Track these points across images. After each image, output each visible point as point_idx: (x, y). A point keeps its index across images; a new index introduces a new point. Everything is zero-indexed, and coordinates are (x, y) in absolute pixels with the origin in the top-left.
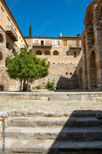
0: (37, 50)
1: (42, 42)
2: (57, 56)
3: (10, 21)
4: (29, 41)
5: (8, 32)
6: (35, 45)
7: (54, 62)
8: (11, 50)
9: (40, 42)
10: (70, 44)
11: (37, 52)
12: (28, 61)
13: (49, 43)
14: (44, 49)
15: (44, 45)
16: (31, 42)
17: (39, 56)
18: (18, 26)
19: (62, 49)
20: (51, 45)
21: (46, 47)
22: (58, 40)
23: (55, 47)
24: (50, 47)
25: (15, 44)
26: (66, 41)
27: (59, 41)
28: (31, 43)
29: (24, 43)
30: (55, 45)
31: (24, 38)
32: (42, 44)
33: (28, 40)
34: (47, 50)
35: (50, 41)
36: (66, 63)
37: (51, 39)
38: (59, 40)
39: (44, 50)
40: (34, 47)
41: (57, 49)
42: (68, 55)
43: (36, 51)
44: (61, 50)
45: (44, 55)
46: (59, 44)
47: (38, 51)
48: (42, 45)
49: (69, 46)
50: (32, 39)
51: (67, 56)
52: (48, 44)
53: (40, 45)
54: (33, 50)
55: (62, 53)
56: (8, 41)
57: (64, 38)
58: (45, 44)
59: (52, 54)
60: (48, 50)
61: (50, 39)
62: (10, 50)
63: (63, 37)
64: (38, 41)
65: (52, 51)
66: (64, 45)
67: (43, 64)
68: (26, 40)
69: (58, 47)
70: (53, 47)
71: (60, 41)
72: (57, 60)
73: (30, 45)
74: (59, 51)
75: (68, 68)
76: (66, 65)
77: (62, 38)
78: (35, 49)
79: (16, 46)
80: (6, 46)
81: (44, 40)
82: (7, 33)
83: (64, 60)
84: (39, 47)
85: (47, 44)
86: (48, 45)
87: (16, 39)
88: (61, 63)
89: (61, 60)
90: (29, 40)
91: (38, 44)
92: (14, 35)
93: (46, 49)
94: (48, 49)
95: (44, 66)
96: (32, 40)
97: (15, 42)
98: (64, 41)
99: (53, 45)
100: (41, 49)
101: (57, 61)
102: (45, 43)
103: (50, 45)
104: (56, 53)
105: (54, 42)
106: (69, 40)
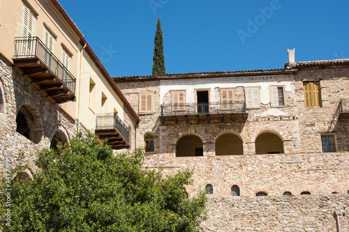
0: (181, 134)
1: (203, 96)
2: (276, 156)
3: (36, 15)
4: (143, 97)
5: (23, 65)
6: (169, 112)
7: (261, 188)
8: (45, 143)
9: (191, 98)
10: (336, 97)
11: (179, 143)
12: (94, 188)
13: (234, 99)
14: (213, 127)
15: (211, 112)
16: (149, 98)
17: (187, 162)
18: (79, 34)
19: (296, 122)
20: (244, 108)
21: (223, 119)
22: (275, 83)
23: (265, 114)
24: (240, 118)
25: (62, 111)
26: (317, 82)
27: (281, 89)
28: (149, 104)
29: (113, 104)
30: (263, 107)
31: (116, 84)
32: (203, 105)
33: (139, 90)
34: (225, 131)
35: (240, 92)
36: (325, 188)
37: (242, 81)
38: (281, 84)
39: (214, 134)
40: (164, 120)
41: (273, 127)
42: (335, 151)
43: (175, 141)
44: (296, 126)
45: (213, 153)
46: (282, 101)
47: (185, 138)
48: (199, 109)
49: (335, 106)
50: (158, 85)
51: (329, 155)
52: (231, 103)
53: (194, 110)
54: (162, 134)
55: (298, 142)
56: (27, 103)
57: (304, 73)
58: (219, 106)
59: (249, 147)
60: (232, 131)
61: (237, 81)
62: (36, 141)
63: (300, 68)
64: (182, 94)
65: (249, 134)
66: (309, 103)
67: (172, 201)
68: (124, 91)
69: (278, 113)
70: (252, 115)
71: (289, 86)
72: (277, 176)
73: (147, 111)
74: (283, 134)
75: (335, 215)
76: (323, 201)
77: (297, 72)
78: (170, 130)
79: (72, 121)
80: (15, 125)
81: (212, 87)
82: (22, 69)
83: (313, 174)
84: (187, 119)
85: (225, 103)
86: (228, 109)
87: (65, 90)
88: (296, 192)
89: (298, 175)
90: (142, 90)
91: (185, 108)
92: (52, 77)
93: (221, 127)
94: (232, 127)
95: (175, 211)
96: (154, 89)
97: (67, 106)
98: (305, 83)
99: (255, 106)
100: (200, 127)
101: (275, 180)
102: (214, 98)
103: (237, 108)
104: (270, 143)
105: (261, 94)
106: (330, 77)
